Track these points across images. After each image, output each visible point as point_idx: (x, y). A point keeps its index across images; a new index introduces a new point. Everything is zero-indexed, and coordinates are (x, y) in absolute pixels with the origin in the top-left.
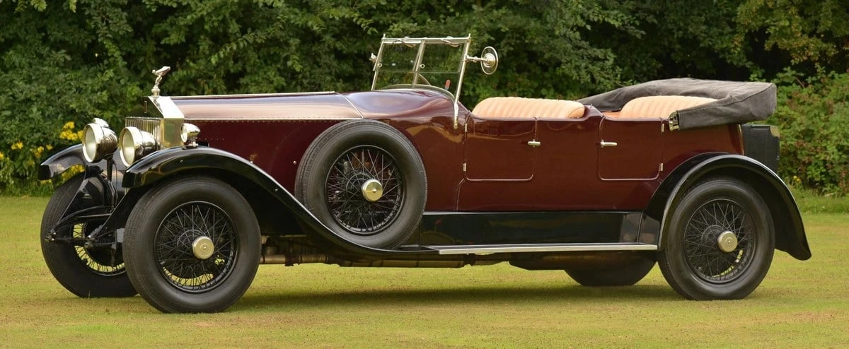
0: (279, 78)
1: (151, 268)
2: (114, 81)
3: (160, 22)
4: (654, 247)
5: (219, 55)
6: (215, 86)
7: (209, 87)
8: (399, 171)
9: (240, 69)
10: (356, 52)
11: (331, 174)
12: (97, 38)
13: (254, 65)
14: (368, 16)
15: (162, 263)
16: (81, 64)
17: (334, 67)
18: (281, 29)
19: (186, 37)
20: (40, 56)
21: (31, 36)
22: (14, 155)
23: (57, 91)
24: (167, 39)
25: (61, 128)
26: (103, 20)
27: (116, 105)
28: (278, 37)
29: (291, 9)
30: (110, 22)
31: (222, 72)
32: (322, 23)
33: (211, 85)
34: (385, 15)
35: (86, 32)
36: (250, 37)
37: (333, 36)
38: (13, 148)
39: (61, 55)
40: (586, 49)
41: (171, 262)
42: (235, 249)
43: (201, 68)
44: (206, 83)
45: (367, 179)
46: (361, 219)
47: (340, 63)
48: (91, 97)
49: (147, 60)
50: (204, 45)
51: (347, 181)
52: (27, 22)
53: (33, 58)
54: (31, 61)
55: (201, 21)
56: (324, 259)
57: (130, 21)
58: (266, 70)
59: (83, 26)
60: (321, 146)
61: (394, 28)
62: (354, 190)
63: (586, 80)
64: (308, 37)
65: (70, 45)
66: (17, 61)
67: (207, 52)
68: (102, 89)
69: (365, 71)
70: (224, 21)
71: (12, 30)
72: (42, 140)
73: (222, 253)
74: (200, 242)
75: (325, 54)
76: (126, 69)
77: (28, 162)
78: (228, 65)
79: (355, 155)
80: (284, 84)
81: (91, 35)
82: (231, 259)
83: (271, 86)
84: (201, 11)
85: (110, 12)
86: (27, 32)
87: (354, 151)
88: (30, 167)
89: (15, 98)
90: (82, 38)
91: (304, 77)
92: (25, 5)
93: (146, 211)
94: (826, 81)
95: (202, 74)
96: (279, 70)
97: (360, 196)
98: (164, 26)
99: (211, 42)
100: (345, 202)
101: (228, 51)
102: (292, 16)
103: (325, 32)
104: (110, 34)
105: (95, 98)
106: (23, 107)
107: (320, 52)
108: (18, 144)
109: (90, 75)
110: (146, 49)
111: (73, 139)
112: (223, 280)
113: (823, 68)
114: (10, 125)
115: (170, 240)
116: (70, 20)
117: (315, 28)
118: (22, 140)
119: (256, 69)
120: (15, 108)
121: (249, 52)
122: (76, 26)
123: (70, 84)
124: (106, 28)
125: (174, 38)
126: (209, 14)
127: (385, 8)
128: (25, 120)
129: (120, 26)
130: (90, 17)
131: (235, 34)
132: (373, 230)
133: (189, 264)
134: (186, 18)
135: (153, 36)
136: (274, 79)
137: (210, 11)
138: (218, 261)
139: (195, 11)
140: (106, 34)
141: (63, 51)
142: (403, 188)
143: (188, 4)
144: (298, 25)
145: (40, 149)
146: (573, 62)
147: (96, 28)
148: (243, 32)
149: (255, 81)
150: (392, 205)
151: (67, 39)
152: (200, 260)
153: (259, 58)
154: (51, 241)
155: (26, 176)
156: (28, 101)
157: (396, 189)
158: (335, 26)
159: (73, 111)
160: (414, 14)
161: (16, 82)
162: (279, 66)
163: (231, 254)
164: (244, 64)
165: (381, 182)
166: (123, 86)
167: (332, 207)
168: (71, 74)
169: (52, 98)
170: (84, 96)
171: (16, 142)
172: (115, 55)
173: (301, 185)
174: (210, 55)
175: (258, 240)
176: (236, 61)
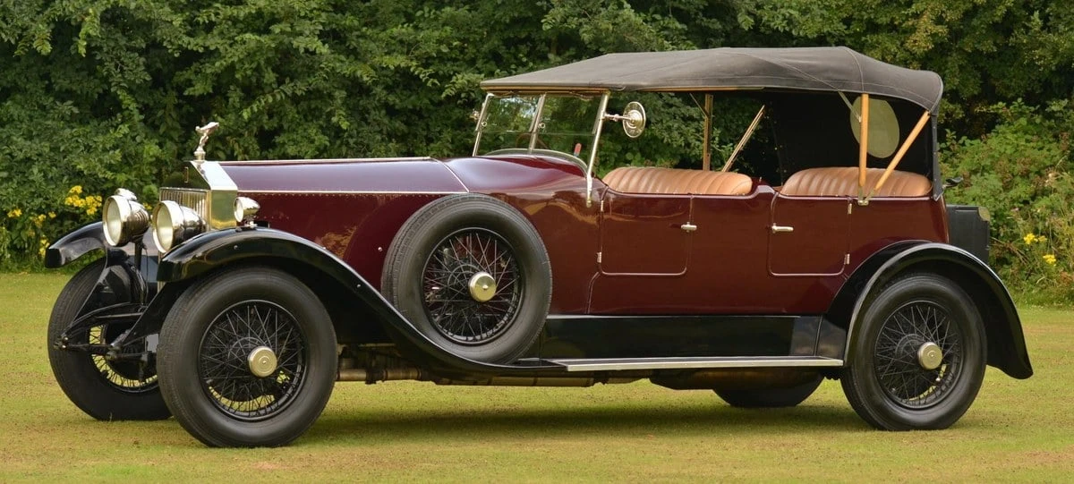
0: (321, 136)
1: (195, 388)
2: (129, 137)
3: (182, 70)
4: (839, 362)
5: (252, 108)
6: (246, 145)
7: (240, 147)
8: (516, 262)
9: (276, 125)
10: (410, 107)
11: (429, 265)
12: (110, 87)
13: (292, 121)
14: (426, 66)
15: (208, 382)
16: (90, 117)
17: (385, 124)
18: (325, 79)
19: (214, 88)
20: (43, 108)
21: (32, 85)
22: (11, 224)
23: (62, 149)
24: (192, 89)
25: (67, 192)
26: (116, 66)
27: (130, 165)
28: (321, 89)
29: (336, 56)
30: (125, 68)
31: (255, 129)
32: (373, 73)
33: (241, 143)
34: (445, 65)
35: (96, 81)
36: (288, 88)
37: (384, 88)
38: (10, 215)
39: (68, 107)
40: (678, 107)
41: (220, 381)
42: (304, 362)
43: (231, 123)
44: (236, 141)
45: (475, 272)
46: (466, 324)
47: (391, 119)
48: (101, 157)
49: (167, 114)
50: (235, 96)
51: (449, 274)
52: (28, 67)
53: (34, 110)
54: (32, 114)
55: (231, 68)
56: (416, 375)
57: (148, 67)
58: (306, 127)
59: (92, 73)
60: (417, 228)
61: (457, 80)
62: (458, 287)
63: (679, 143)
64: (356, 88)
65: (78, 95)
66: (16, 114)
67: (238, 105)
68: (115, 148)
69: (420, 130)
70: (258, 69)
71: (11, 75)
72: (43, 207)
73: (286, 367)
74: (259, 353)
75: (374, 109)
76: (142, 124)
77: (27, 233)
78: (261, 120)
79: (460, 241)
80: (328, 144)
81: (102, 83)
82: (298, 375)
83: (312, 145)
84: (231, 57)
85: (125, 57)
86: (27, 78)
87: (459, 235)
88: (29, 238)
89: (13, 157)
90: (92, 87)
91: (352, 137)
92: (27, 47)
93: (188, 313)
94: (956, 147)
95: (232, 131)
96: (321, 127)
97: (466, 294)
98: (188, 74)
99: (242, 94)
100: (446, 301)
101: (263, 103)
102: (338, 64)
103: (375, 83)
104: (125, 82)
105: (106, 158)
106: (22, 168)
107: (369, 106)
108: (15, 211)
109: (101, 131)
110: (165, 101)
111: (81, 205)
112: (288, 403)
113: (954, 133)
114: (6, 189)
115: (218, 351)
116: (78, 66)
117: (365, 79)
118: (20, 206)
119: (294, 126)
120: (12, 169)
121: (287, 105)
122: (85, 73)
123: (77, 141)
124: (120, 75)
125: (199, 89)
126: (241, 61)
127: (445, 57)
128: (25, 182)
129: (136, 74)
130: (101, 63)
131: (271, 85)
132: (482, 339)
133: (244, 383)
134: (214, 64)
135: (174, 85)
136: (316, 138)
137: (241, 56)
138: (282, 378)
139: (225, 57)
140: (120, 83)
141: (70, 102)
142: (521, 284)
143: (217, 49)
144: (344, 74)
145: (42, 217)
146: (664, 122)
147: (110, 75)
148: (280, 82)
149: (293, 140)
150: (507, 306)
151: (74, 88)
152: (258, 377)
153: (298, 113)
154: (61, 348)
155: (25, 249)
156: (28, 160)
157: (512, 286)
158: (387, 76)
159: (80, 173)
160: (479, 64)
161: (15, 138)
162: (321, 122)
163: (299, 369)
164: (281, 120)
165: (493, 276)
166: (139, 144)
167: (429, 308)
168: (78, 130)
169: (56, 157)
170: (93, 155)
171: (13, 208)
172: (131, 108)
173: (390, 280)
174: (241, 109)
175: (333, 349)
176: (271, 116)
